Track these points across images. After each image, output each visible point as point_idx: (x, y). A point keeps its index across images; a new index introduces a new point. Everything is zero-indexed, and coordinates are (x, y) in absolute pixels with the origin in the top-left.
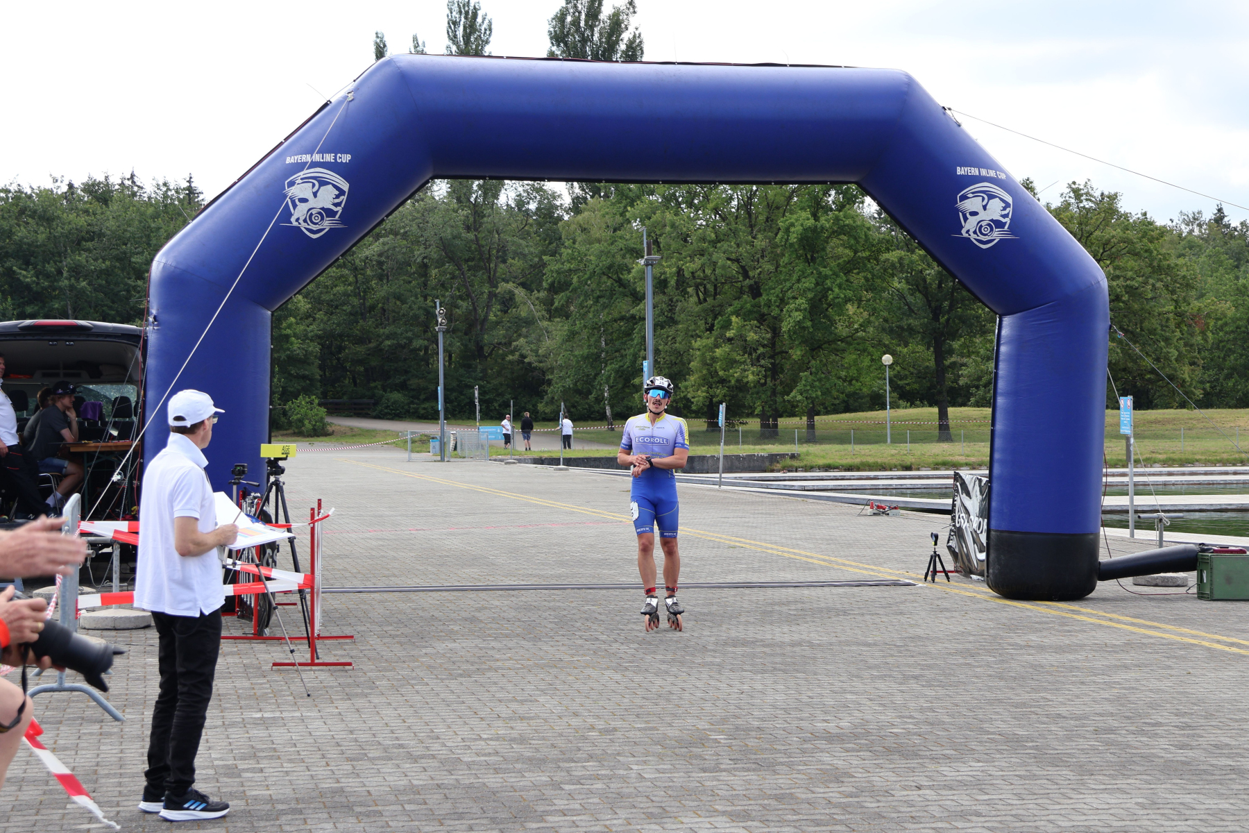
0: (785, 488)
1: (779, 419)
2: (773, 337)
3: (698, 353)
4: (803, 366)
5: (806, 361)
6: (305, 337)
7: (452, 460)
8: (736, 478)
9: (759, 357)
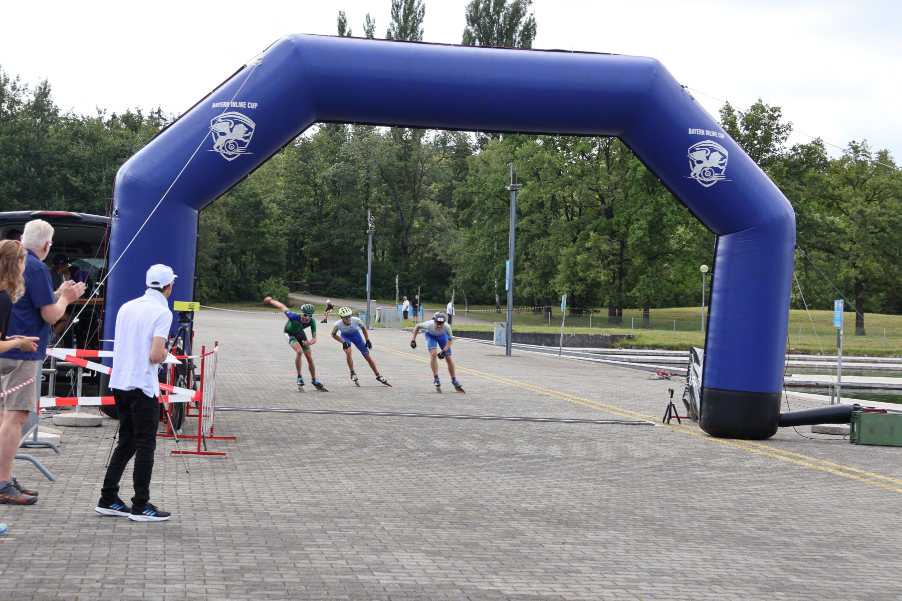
0: (616, 359)
1: (623, 310)
2: (622, 249)
3: (564, 258)
4: (642, 271)
5: (645, 267)
6: (276, 234)
7: (375, 328)
8: (583, 351)
9: (609, 263)
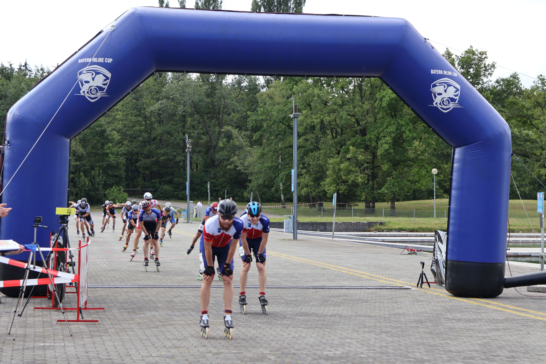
0: (373, 240)
1: (376, 203)
2: (373, 158)
3: (331, 166)
4: (388, 174)
5: (391, 171)
6: (117, 154)
7: (193, 222)
8: (348, 235)
9: (364, 169)
